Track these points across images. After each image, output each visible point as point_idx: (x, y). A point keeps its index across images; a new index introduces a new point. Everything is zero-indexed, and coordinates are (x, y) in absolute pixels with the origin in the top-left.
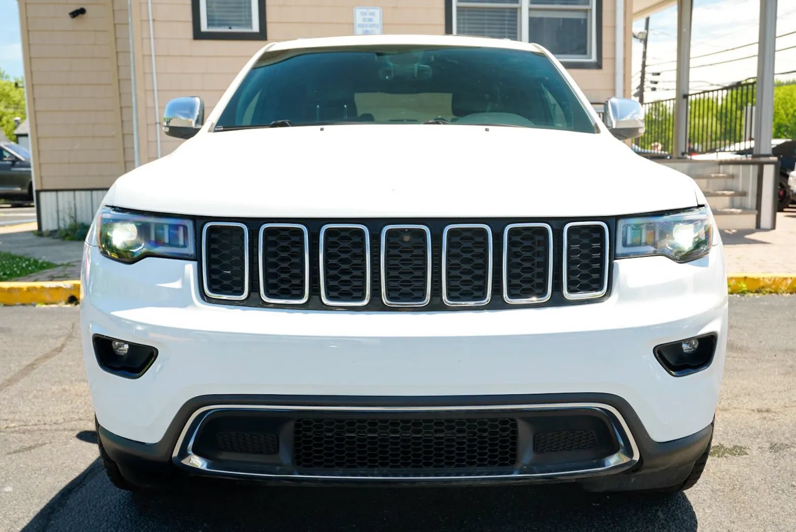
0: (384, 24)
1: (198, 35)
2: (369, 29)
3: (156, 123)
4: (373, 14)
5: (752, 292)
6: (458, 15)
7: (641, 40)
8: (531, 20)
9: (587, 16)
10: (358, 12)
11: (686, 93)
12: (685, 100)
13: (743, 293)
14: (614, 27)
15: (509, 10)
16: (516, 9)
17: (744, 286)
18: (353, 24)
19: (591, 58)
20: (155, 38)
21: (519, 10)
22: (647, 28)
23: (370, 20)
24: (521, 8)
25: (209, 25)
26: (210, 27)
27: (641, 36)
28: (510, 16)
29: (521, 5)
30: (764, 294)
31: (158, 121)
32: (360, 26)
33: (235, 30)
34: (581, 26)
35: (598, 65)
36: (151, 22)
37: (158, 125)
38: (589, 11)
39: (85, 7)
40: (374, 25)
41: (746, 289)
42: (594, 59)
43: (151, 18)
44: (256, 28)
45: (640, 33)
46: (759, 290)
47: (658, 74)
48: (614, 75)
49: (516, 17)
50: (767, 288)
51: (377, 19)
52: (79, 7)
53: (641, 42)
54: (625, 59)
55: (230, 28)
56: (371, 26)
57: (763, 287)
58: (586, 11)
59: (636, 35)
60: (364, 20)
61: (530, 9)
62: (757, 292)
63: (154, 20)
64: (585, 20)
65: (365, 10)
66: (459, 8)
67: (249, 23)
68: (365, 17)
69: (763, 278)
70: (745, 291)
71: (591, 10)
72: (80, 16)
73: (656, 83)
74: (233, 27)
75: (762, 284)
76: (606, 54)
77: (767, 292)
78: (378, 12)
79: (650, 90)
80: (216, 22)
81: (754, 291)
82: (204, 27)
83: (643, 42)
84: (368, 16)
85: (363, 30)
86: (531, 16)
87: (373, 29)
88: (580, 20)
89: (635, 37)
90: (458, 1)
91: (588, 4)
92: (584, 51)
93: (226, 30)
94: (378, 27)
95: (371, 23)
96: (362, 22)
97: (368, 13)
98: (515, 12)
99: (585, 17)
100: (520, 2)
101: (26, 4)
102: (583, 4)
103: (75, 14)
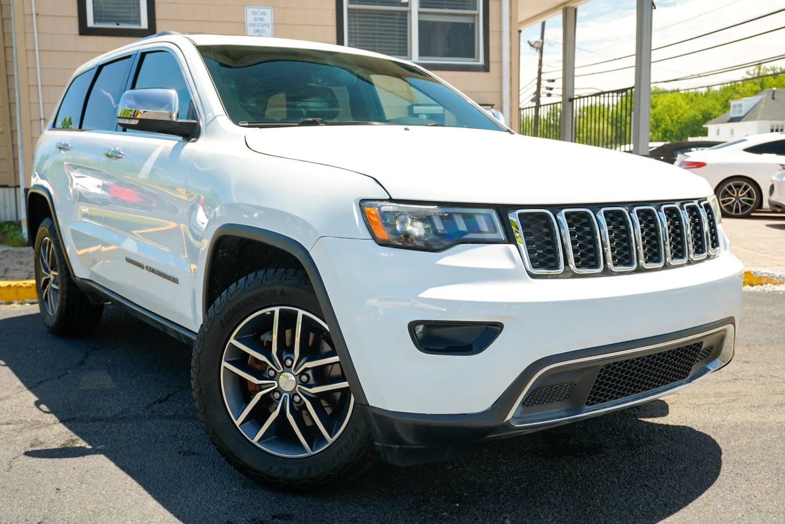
0: (275, 24)
1: (84, 30)
2: (259, 28)
3: (41, 119)
4: (263, 13)
6: (349, 17)
7: (537, 48)
8: (421, 24)
9: (475, 20)
10: (249, 11)
11: (572, 97)
12: (571, 103)
14: (501, 32)
15: (399, 13)
16: (406, 12)
18: (244, 23)
19: (479, 61)
20: (38, 33)
21: (408, 14)
22: (542, 37)
23: (261, 19)
24: (410, 11)
25: (95, 21)
26: (97, 23)
27: (536, 45)
28: (401, 19)
29: (411, 8)
31: (42, 117)
32: (254, 25)
33: (123, 26)
34: (468, 30)
35: (486, 68)
36: (34, 16)
37: (42, 121)
38: (476, 16)
40: (266, 24)
42: (481, 62)
43: (34, 12)
44: (144, 24)
45: (536, 42)
47: (553, 81)
48: (501, 78)
49: (406, 20)
51: (268, 18)
53: (537, 50)
54: (511, 63)
55: (118, 24)
56: (262, 26)
58: (473, 16)
59: (533, 44)
60: (255, 19)
61: (420, 13)
63: (37, 14)
64: (473, 25)
65: (256, 10)
66: (349, 9)
67: (138, 22)
68: (256, 16)
71: (478, 15)
73: (551, 89)
74: (121, 24)
76: (493, 57)
78: (269, 11)
79: (546, 95)
80: (104, 18)
82: (90, 23)
83: (539, 50)
84: (259, 16)
85: (254, 30)
86: (421, 19)
87: (265, 28)
88: (467, 25)
89: (531, 45)
90: (350, 3)
91: (475, 9)
92: (471, 54)
93: (113, 26)
94: (269, 26)
95: (262, 22)
96: (253, 22)
97: (259, 12)
98: (406, 15)
99: (474, 22)
100: (410, 6)
102: (470, 9)
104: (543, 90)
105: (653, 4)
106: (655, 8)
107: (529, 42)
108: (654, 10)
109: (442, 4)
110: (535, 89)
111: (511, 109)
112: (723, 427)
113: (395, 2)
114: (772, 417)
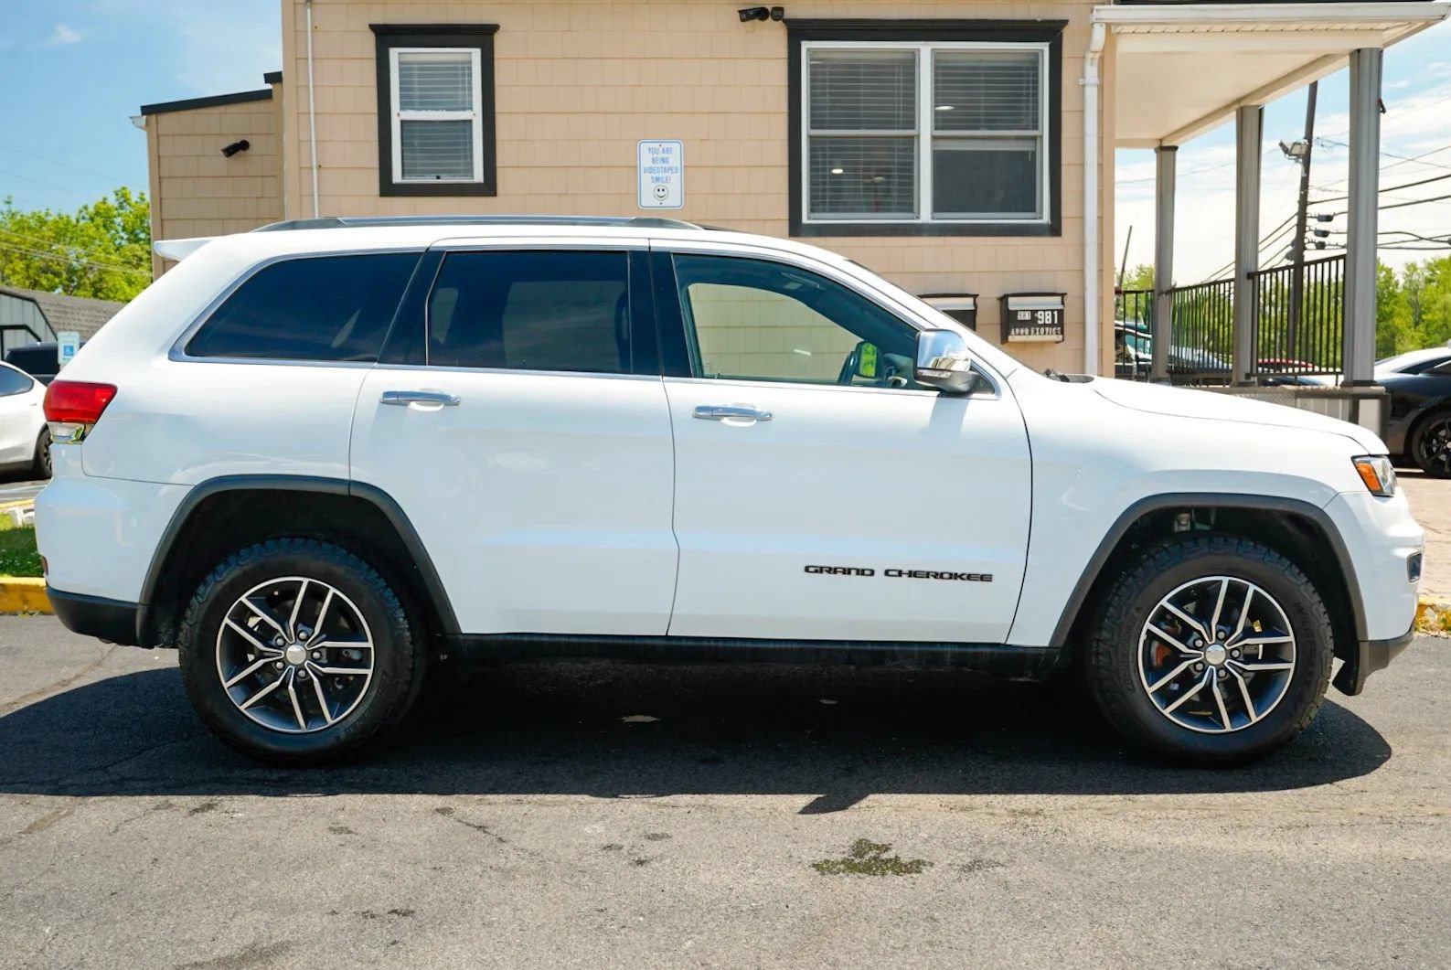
0: (685, 167)
1: (388, 189)
2: (661, 175)
4: (668, 151)
6: (811, 150)
7: (1298, 156)
8: (940, 159)
9: (1036, 147)
10: (644, 147)
11: (1253, 270)
12: (1251, 281)
14: (1083, 165)
15: (900, 140)
16: (912, 137)
18: (635, 167)
19: (1041, 218)
20: (319, 195)
21: (915, 140)
22: (1309, 135)
23: (663, 160)
24: (918, 136)
25: (403, 175)
26: (406, 176)
27: (1296, 150)
28: (902, 150)
29: (919, 131)
32: (651, 170)
33: (445, 180)
34: (1027, 162)
35: (1055, 229)
36: (315, 170)
38: (1038, 140)
39: (248, 139)
40: (670, 169)
42: (1046, 219)
43: (314, 163)
44: (478, 176)
45: (1295, 144)
47: (1329, 219)
48: (1082, 247)
49: (911, 151)
51: (675, 159)
52: (237, 140)
53: (1298, 161)
54: (1100, 218)
55: (438, 178)
56: (664, 171)
58: (1034, 138)
59: (1289, 147)
60: (654, 161)
61: (934, 138)
63: (319, 167)
64: (1034, 153)
65: (656, 146)
66: (812, 139)
67: (470, 172)
68: (655, 156)
71: (1041, 137)
72: (241, 153)
73: (1325, 234)
74: (442, 175)
76: (1067, 210)
78: (676, 147)
79: (1314, 246)
82: (397, 177)
83: (1301, 160)
84: (661, 155)
85: (652, 178)
86: (936, 148)
87: (669, 174)
88: (1025, 153)
89: (1286, 151)
90: (812, 128)
91: (1036, 128)
92: (1030, 205)
93: (431, 180)
94: (676, 172)
95: (665, 165)
96: (651, 164)
97: (661, 149)
98: (911, 142)
99: (1033, 149)
100: (917, 127)
101: (158, 136)
102: (1026, 128)
103: (231, 150)
104: (1310, 236)
105: (1380, 103)
106: (1384, 111)
107: (1281, 144)
108: (1382, 114)
109: (979, 121)
110: (1293, 235)
111: (1101, 300)
112: (1147, 852)
113: (892, 122)
114: (1250, 843)
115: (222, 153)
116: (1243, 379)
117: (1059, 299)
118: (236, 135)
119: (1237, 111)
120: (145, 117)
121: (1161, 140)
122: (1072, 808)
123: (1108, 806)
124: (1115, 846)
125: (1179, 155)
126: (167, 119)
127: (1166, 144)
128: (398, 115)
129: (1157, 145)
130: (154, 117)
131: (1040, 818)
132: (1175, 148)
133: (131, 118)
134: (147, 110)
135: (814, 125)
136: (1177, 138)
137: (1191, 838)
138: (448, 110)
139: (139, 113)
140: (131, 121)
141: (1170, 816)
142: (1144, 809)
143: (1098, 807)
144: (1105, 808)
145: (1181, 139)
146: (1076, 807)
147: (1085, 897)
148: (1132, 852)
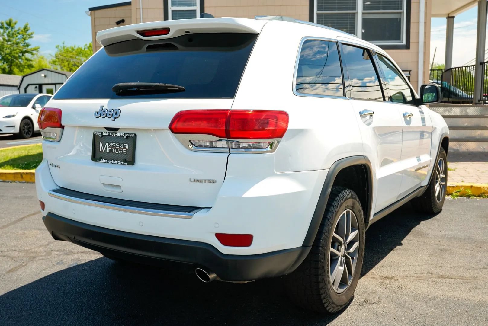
5: (475, 196)
6: (318, 19)
8: (365, 21)
9: (401, 16)
11: (482, 62)
12: (481, 66)
13: (469, 196)
14: (419, 23)
15: (350, 14)
16: (354, 13)
17: (469, 192)
19: (402, 42)
21: (356, 14)
24: (357, 13)
28: (351, 18)
30: (484, 198)
34: (397, 22)
35: (407, 47)
38: (402, 14)
39: (124, 19)
41: (471, 194)
42: (404, 43)
46: (480, 195)
48: (418, 53)
49: (355, 18)
50: (486, 194)
52: (121, 19)
54: (425, 43)
57: (484, 193)
58: (400, 13)
61: (363, 13)
62: (479, 196)
64: (400, 19)
66: (318, 15)
69: (484, 187)
70: (470, 195)
71: (403, 12)
72: (122, 23)
75: (483, 191)
76: (412, 40)
77: (486, 196)
81: (477, 195)
86: (364, 17)
88: (397, 19)
90: (318, 10)
91: (401, 9)
92: (398, 38)
98: (354, 16)
99: (400, 17)
100: (356, 9)
101: (94, 18)
102: (398, 9)
103: (118, 23)
109: (380, 7)
111: (424, 73)
112: (437, 300)
113: (348, 8)
114: (480, 296)
115: (115, 24)
116: (477, 102)
117: (408, 72)
118: (121, 17)
119: (478, 2)
120: (90, 12)
121: (449, 14)
122: (406, 276)
123: (421, 276)
124: (423, 296)
125: (455, 19)
126: (97, 12)
127: (450, 15)
128: (171, 8)
129: (447, 16)
130: (93, 12)
131: (393, 280)
132: (454, 17)
133: (86, 12)
134: (91, 9)
135: (319, 9)
136: (454, 13)
137: (456, 293)
138: (188, 6)
139: (88, 10)
140: (85, 13)
141: (447, 282)
142: (436, 278)
143: (417, 276)
144: (420, 277)
145: (456, 14)
146: (408, 276)
147: (410, 321)
148: (430, 299)
